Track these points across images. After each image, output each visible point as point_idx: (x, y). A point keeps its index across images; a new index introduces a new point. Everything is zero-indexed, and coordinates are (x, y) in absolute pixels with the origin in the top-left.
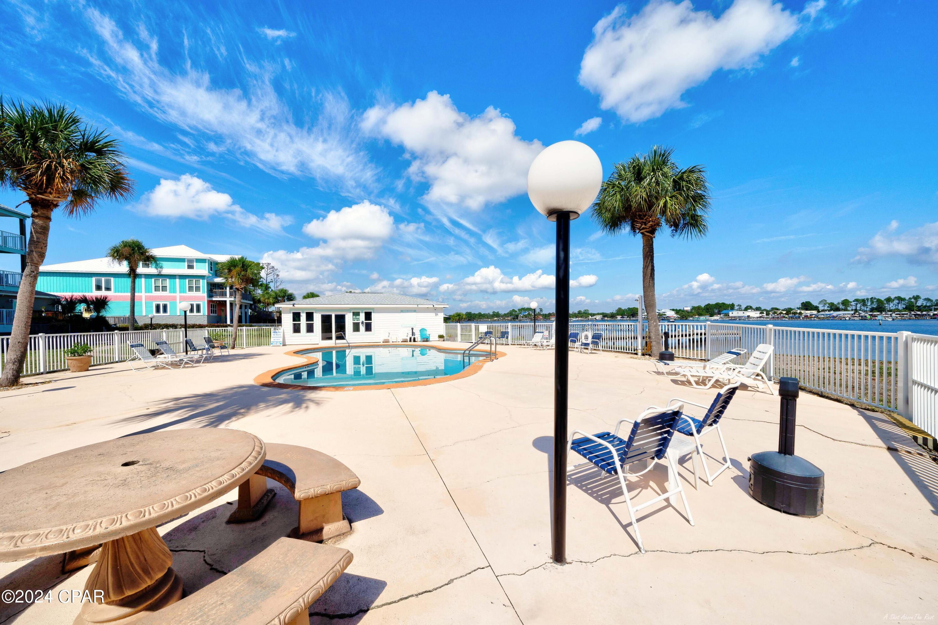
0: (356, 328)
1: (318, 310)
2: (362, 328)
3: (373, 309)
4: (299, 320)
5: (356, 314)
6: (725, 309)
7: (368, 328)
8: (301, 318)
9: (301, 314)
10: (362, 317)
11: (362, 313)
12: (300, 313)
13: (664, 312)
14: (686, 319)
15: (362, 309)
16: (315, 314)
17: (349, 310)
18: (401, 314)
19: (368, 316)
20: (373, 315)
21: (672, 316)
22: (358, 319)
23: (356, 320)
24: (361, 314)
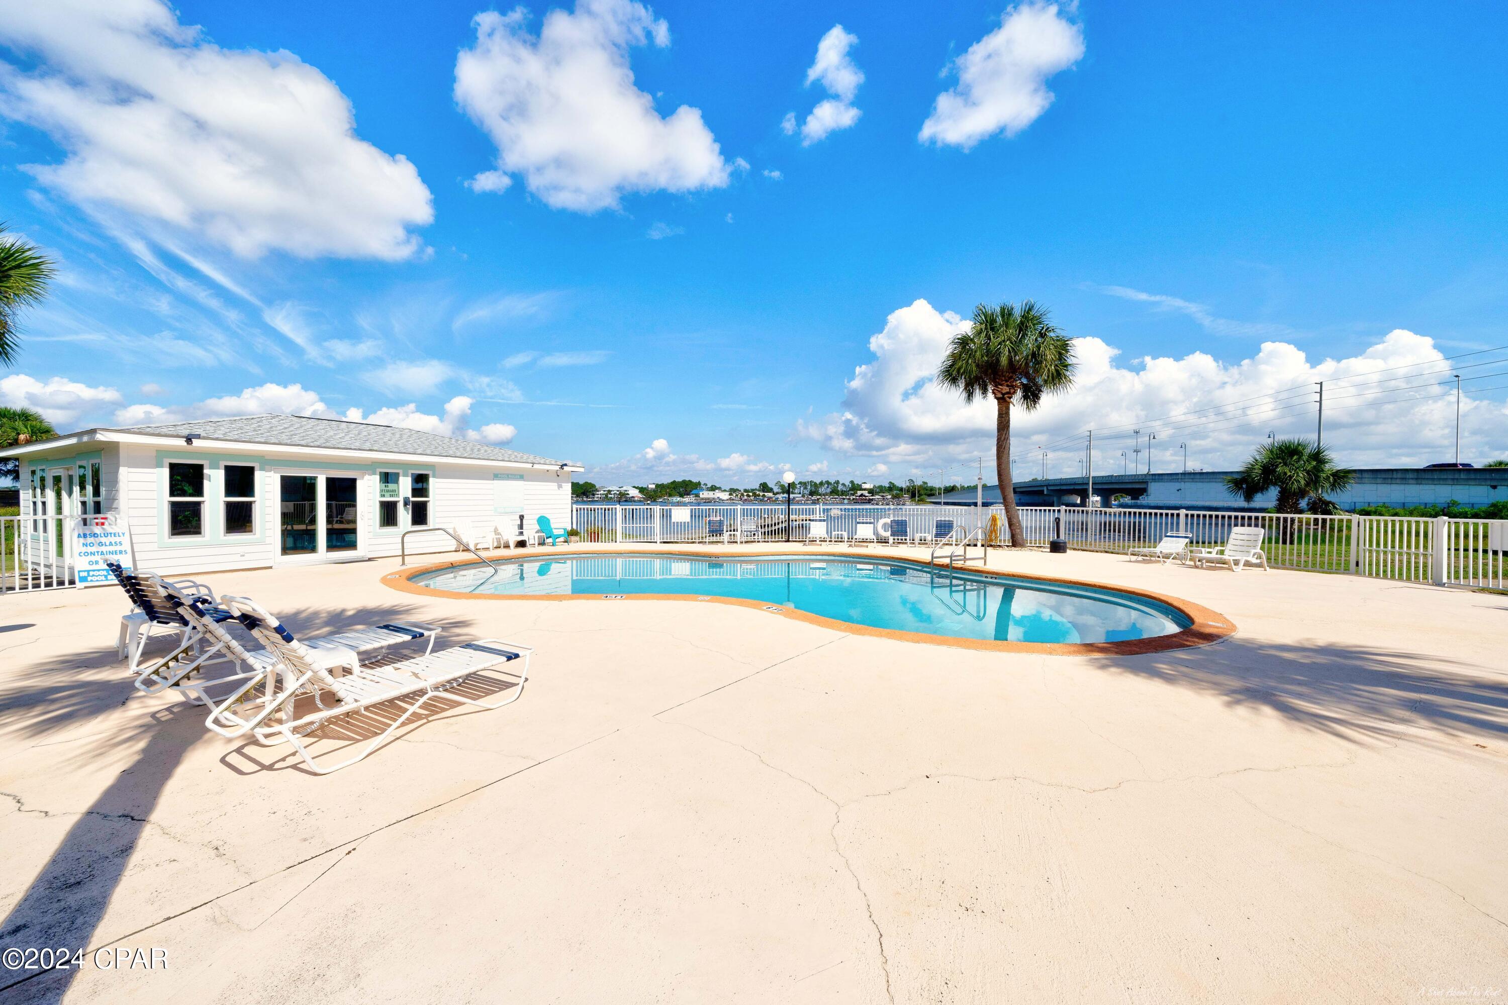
0: (389, 514)
1: (270, 462)
2: (404, 516)
3: (432, 466)
4: (199, 492)
5: (387, 478)
6: (695, 489)
7: (420, 515)
8: (206, 484)
9: (206, 471)
10: (405, 486)
11: (405, 475)
12: (200, 468)
13: (626, 491)
14: (655, 501)
15: (406, 465)
16: (258, 475)
17: (369, 467)
18: (495, 482)
19: (421, 483)
20: (434, 485)
21: (637, 497)
22: (394, 493)
23: (387, 494)
24: (401, 479)
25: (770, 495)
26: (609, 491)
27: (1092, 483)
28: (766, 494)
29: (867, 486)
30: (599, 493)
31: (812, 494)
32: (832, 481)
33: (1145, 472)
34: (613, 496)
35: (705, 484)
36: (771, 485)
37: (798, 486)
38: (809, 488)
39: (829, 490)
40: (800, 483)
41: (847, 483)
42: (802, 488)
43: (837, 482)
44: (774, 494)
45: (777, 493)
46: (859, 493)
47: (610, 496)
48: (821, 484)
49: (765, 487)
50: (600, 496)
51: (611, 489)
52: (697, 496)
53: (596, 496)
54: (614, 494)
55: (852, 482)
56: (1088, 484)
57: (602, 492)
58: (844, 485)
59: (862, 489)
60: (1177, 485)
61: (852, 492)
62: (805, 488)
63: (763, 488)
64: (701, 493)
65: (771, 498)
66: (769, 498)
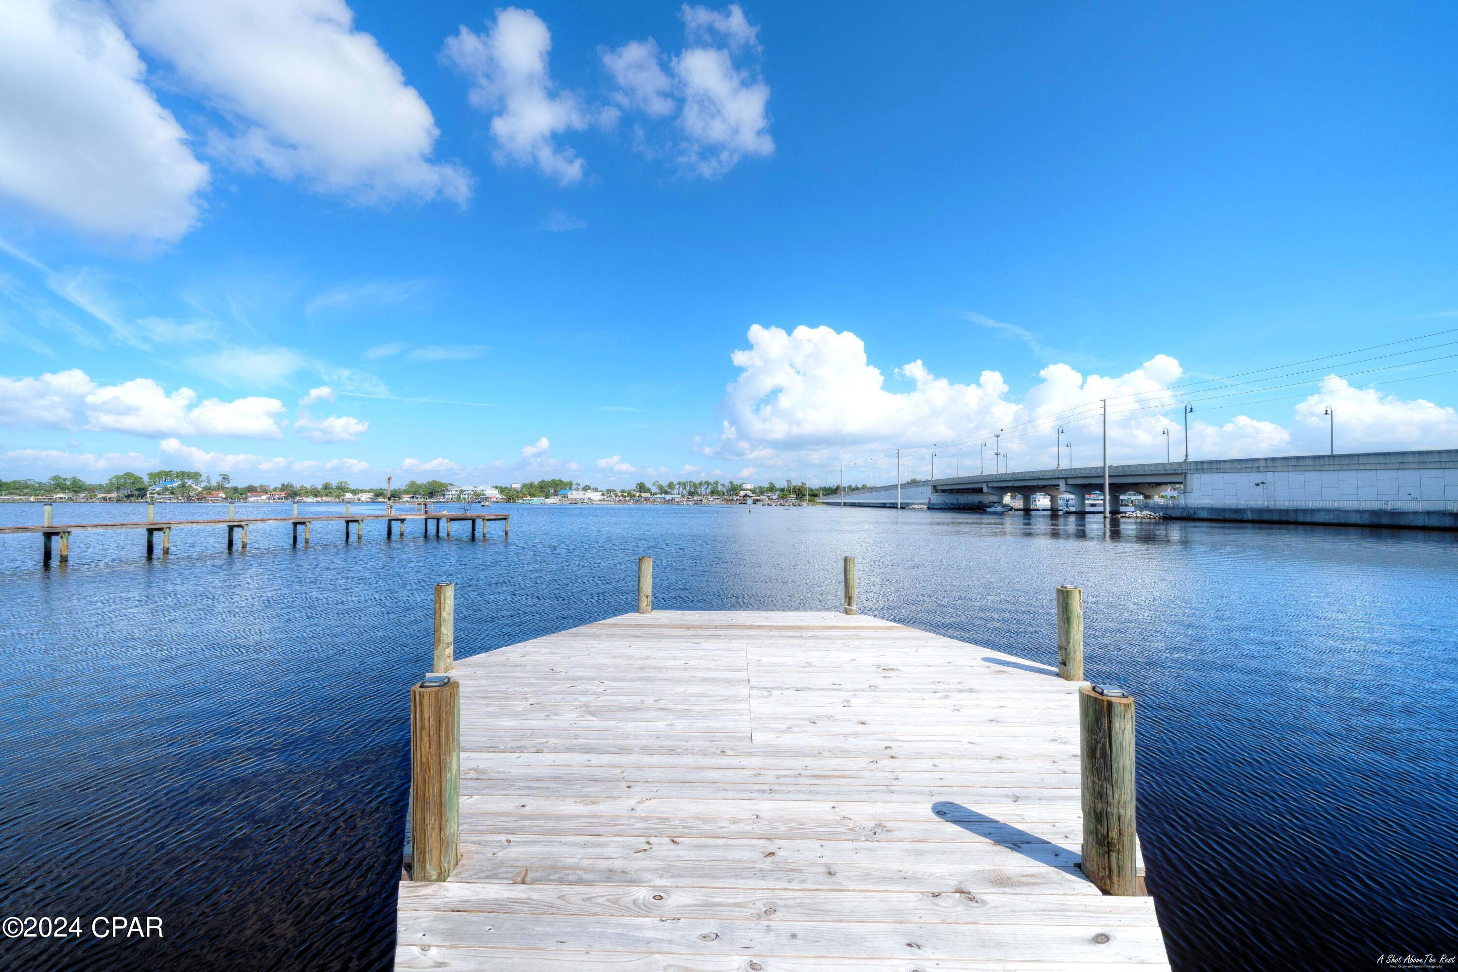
25: (648, 495)
26: (462, 491)
27: (1110, 476)
28: (643, 495)
29: (748, 486)
30: (450, 493)
31: (691, 494)
32: (712, 481)
33: (1181, 459)
34: (467, 496)
35: (578, 484)
36: (648, 485)
37: (677, 486)
38: (688, 488)
39: (709, 490)
40: (679, 483)
41: (727, 484)
42: (681, 489)
43: (717, 483)
44: (652, 494)
45: (655, 494)
46: (742, 493)
47: (463, 496)
48: (701, 484)
49: (642, 488)
50: (451, 497)
51: (464, 488)
52: (565, 497)
53: (447, 497)
54: (468, 494)
55: (731, 483)
56: (1103, 477)
57: (453, 492)
58: (723, 485)
59: (742, 490)
60: (1257, 477)
61: (734, 493)
62: (684, 489)
63: (640, 487)
64: (569, 493)
65: (649, 498)
66: (646, 499)
